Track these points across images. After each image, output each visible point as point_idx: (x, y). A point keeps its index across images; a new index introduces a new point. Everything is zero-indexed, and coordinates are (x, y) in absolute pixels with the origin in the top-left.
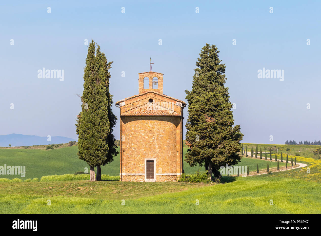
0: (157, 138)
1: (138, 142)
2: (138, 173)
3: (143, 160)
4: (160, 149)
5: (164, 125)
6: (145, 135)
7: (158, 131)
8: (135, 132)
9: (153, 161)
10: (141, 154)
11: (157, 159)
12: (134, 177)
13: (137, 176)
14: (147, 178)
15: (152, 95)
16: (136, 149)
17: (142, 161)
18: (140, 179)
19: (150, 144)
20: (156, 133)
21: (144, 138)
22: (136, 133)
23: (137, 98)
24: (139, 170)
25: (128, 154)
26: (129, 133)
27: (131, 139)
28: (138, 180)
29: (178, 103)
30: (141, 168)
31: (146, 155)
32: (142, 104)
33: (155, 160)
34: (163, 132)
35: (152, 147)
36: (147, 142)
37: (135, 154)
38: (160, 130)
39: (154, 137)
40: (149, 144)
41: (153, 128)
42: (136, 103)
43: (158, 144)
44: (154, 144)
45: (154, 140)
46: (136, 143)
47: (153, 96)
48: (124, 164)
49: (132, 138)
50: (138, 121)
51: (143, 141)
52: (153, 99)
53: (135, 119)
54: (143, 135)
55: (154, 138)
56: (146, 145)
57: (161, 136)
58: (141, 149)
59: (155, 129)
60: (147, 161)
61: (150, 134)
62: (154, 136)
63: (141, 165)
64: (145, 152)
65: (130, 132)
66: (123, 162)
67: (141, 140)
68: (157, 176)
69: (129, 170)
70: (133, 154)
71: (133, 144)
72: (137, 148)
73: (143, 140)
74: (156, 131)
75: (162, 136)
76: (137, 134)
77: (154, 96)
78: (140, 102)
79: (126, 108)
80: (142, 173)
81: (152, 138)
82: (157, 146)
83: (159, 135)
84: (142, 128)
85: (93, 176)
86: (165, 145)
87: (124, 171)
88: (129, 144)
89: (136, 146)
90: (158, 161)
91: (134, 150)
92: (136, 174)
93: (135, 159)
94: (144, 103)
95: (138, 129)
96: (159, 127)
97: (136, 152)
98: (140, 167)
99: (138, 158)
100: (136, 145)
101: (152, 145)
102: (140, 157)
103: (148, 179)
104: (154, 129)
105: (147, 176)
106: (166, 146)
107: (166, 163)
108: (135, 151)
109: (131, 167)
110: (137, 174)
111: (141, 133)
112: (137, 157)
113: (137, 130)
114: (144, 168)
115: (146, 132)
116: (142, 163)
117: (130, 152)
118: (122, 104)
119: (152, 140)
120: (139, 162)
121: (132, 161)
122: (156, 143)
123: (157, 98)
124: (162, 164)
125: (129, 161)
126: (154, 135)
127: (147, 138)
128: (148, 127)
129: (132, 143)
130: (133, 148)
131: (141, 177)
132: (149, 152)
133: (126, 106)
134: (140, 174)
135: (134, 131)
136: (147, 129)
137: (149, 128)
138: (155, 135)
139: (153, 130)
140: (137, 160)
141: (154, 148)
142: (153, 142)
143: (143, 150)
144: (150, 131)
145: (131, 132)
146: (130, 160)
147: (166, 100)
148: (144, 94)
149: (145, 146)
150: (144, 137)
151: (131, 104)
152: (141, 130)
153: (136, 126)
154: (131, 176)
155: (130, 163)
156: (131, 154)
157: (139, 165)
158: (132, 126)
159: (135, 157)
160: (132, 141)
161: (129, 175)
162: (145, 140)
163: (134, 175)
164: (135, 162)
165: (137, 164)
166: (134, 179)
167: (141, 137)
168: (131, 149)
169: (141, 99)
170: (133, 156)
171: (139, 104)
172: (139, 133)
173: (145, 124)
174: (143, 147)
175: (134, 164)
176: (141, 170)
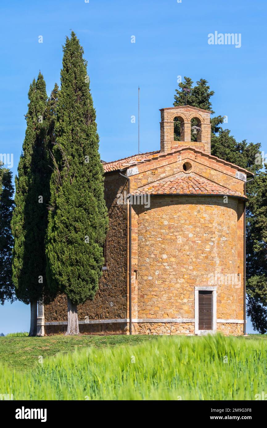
0: (218, 243)
1: (180, 251)
2: (179, 318)
3: (190, 290)
4: (223, 267)
5: (229, 216)
6: (195, 236)
7: (220, 228)
8: (172, 230)
9: (211, 292)
10: (186, 276)
11: (218, 289)
12: (168, 325)
13: (176, 323)
14: (200, 328)
15: (191, 155)
16: (174, 266)
17: (188, 293)
18: (183, 331)
19: (206, 257)
20: (216, 233)
21: (193, 242)
22: (173, 232)
23: (161, 160)
24: (182, 311)
25: (150, 278)
26: (153, 233)
27: (159, 244)
28: (178, 332)
29: (239, 173)
30: (186, 308)
31: (198, 279)
32: (170, 174)
33: (215, 290)
34: (228, 232)
35: (210, 261)
36: (200, 252)
37: (171, 276)
38: (223, 227)
39: (213, 241)
40: (204, 255)
41: (211, 222)
42: (159, 170)
43: (220, 257)
44: (213, 255)
45: (212, 247)
46: (175, 253)
47: (191, 157)
48: (134, 298)
49: (162, 244)
50: (179, 206)
51: (191, 249)
52: (192, 163)
53: (171, 201)
54: (191, 235)
55: (212, 244)
56: (197, 258)
57: (224, 239)
58: (185, 266)
59: (215, 224)
60: (201, 292)
61: (205, 235)
62: (212, 239)
63: (185, 301)
64: (195, 273)
65: (158, 230)
67: (187, 247)
68: (219, 324)
69: (152, 312)
70: (164, 276)
71: (165, 256)
72: (178, 264)
73: (192, 247)
74: (216, 228)
75: (226, 239)
76: (176, 234)
77: (194, 156)
78: (167, 169)
79: (139, 179)
80: (188, 318)
81: (210, 243)
82: (217, 261)
83: (221, 236)
84: (188, 222)
85: (75, 323)
86: (229, 258)
87: (134, 314)
88: (153, 256)
89: (173, 259)
90: (219, 292)
91: (168, 268)
92: (174, 319)
93: (172, 289)
94: (175, 170)
95: (179, 224)
96: (222, 220)
97: (174, 273)
98: (184, 304)
99: (178, 286)
100: (175, 257)
101: (209, 257)
102: (183, 283)
103: (202, 331)
104: (213, 224)
105: (200, 324)
106: (231, 262)
107: (231, 298)
108: (171, 270)
109: (160, 305)
110: (177, 319)
111: (186, 232)
112: (177, 283)
113: (176, 225)
114: (193, 307)
115: (198, 229)
116: (188, 296)
117: (157, 274)
118: (133, 170)
119: (208, 246)
120: (182, 293)
121: (163, 293)
122: (216, 255)
123: (200, 160)
124: (225, 299)
125: (154, 291)
126: (213, 236)
127: (200, 242)
128: (202, 220)
129: (161, 253)
130: (165, 264)
131: (186, 326)
132: (203, 273)
133: (140, 176)
134: (185, 320)
135: (170, 228)
136: (199, 224)
137: (203, 222)
138: (215, 238)
139: (210, 226)
140: (177, 291)
141: (213, 265)
142: (210, 252)
143: (191, 268)
144: (206, 228)
145: (161, 229)
146: (156, 289)
147: (218, 166)
148: (175, 152)
149: (194, 260)
150: (194, 240)
151: (150, 172)
152: (186, 226)
153: (175, 216)
154: (159, 324)
155: (156, 297)
156: (159, 278)
157: (180, 301)
158: (162, 218)
159: (172, 283)
160: (164, 249)
161: (154, 323)
162: (195, 246)
163: (169, 323)
164: (171, 295)
165: (176, 298)
166: (169, 331)
167: (186, 240)
168: (160, 266)
169: (170, 163)
170: (165, 281)
171: (164, 172)
172: (182, 231)
173: (196, 213)
174: (191, 263)
175: (169, 299)
176: (187, 312)
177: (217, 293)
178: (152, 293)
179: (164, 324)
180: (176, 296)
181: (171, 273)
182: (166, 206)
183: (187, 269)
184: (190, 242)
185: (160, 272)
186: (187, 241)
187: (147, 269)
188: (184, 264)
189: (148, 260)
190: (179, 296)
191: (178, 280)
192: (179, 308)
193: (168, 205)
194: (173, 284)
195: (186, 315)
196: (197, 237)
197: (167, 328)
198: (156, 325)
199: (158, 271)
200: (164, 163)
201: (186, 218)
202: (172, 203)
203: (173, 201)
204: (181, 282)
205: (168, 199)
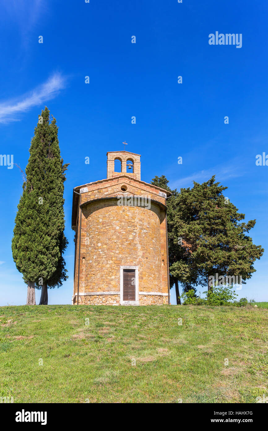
0: (140, 234)
1: (109, 239)
2: (108, 291)
3: (117, 269)
4: (144, 251)
5: (149, 215)
6: (121, 228)
7: (141, 223)
8: (104, 225)
9: (134, 271)
10: (113, 259)
11: (140, 268)
12: (101, 297)
13: (106, 295)
14: (124, 299)
15: (126, 180)
16: (105, 251)
17: (115, 271)
18: (112, 302)
19: (129, 243)
20: (137, 226)
21: (120, 233)
22: (105, 227)
23: (105, 184)
24: (110, 286)
25: (91, 261)
26: (93, 229)
27: (97, 236)
28: (108, 302)
29: (161, 192)
30: (113, 283)
31: (123, 261)
32: (111, 192)
33: (137, 268)
34: (148, 226)
35: (133, 247)
36: (124, 240)
37: (103, 259)
38: (144, 222)
39: (135, 232)
40: (128, 242)
41: (133, 218)
42: (104, 190)
43: (141, 244)
44: (135, 242)
45: (134, 237)
46: (106, 242)
47: (127, 182)
48: (82, 278)
49: (98, 236)
50: (110, 207)
51: (118, 238)
52: (127, 186)
54: (118, 228)
55: (135, 234)
56: (122, 244)
57: (145, 231)
58: (113, 251)
59: (137, 220)
60: (125, 270)
61: (128, 228)
62: (134, 231)
63: (113, 277)
64: (120, 256)
65: (96, 226)
66: (81, 275)
67: (115, 237)
68: (141, 296)
69: (91, 287)
70: (99, 259)
71: (99, 245)
72: (108, 249)
73: (118, 236)
74: (137, 223)
75: (146, 231)
76: (107, 227)
77: (129, 181)
78: (110, 189)
79: (89, 196)
80: (115, 291)
81: (132, 234)
82: (139, 247)
83: (142, 229)
84: (115, 218)
86: (150, 246)
87: (82, 289)
88: (93, 245)
89: (105, 246)
90: (141, 270)
91: (101, 253)
92: (104, 292)
93: (104, 268)
94: (115, 190)
95: (109, 220)
96: (142, 217)
97: (105, 256)
98: (112, 280)
99: (108, 266)
100: (106, 244)
101: (132, 244)
102: (112, 264)
103: (126, 301)
104: (135, 220)
105: (124, 296)
106: (151, 249)
107: (153, 276)
108: (104, 255)
109: (96, 282)
110: (107, 292)
111: (114, 226)
112: (107, 264)
113: (107, 221)
114: (119, 282)
115: (123, 223)
116: (115, 274)
117: (94, 258)
118: (84, 190)
119: (131, 236)
120: (110, 272)
121: (98, 272)
122: (138, 242)
123: (133, 184)
124: (147, 276)
125: (92, 271)
126: (136, 228)
127: (124, 233)
128: (126, 217)
129: (97, 243)
130: (100, 250)
131: (113, 297)
132: (127, 255)
133: (90, 194)
134: (112, 293)
135: (103, 224)
136: (124, 220)
137: (127, 218)
138: (136, 230)
139: (133, 221)
140: (107, 270)
141: (136, 250)
142: (133, 240)
143: (117, 252)
144: (129, 223)
145: (98, 225)
146: (94, 269)
147: (146, 188)
148: (115, 179)
149: (120, 246)
150: (120, 231)
151: (97, 191)
152: (114, 221)
153: (106, 215)
154: (95, 296)
155: (94, 276)
156: (96, 261)
157: (109, 278)
158: (99, 217)
159: (104, 264)
160: (99, 239)
161: (92, 295)
162: (121, 236)
163: (101, 295)
164: (103, 273)
165: (107, 276)
166: (101, 302)
167: (114, 231)
168: (96, 252)
169: (111, 185)
170: (99, 263)
171: (107, 191)
172: (111, 225)
173: (121, 212)
174: (117, 248)
175: (102, 276)
176: (114, 286)
177: (139, 271)
178: (92, 273)
179: (98, 296)
180: (106, 274)
181: (104, 257)
183: (115, 253)
184: (117, 233)
185: (97, 256)
186: (115, 232)
187: (89, 255)
188: (112, 249)
189: (90, 249)
190: (108, 274)
191: (108, 262)
192: (109, 283)
193: (102, 208)
194: (105, 265)
195: (114, 289)
196: (122, 229)
197: (100, 300)
198: (93, 297)
199: (95, 256)
200: (107, 185)
201: (114, 216)
203: (105, 205)
204: (110, 263)
205: (102, 204)
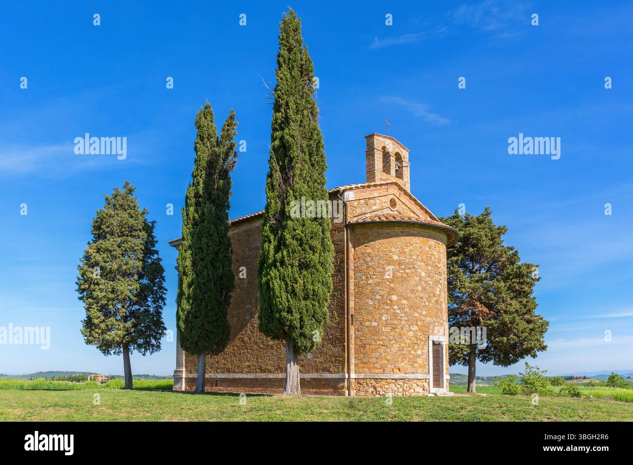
0: (444, 287)
1: (412, 291)
2: (413, 373)
3: (424, 339)
6: (427, 275)
8: (403, 267)
10: (419, 323)
12: (400, 382)
13: (410, 380)
14: (435, 386)
15: (396, 191)
16: (406, 310)
17: (422, 343)
18: (417, 389)
19: (436, 301)
20: (443, 274)
21: (426, 282)
22: (404, 269)
23: (373, 190)
24: (416, 365)
25: (374, 324)
26: (378, 270)
27: (387, 283)
28: (412, 390)
30: (420, 361)
31: (431, 327)
33: (444, 340)
35: (440, 307)
36: (431, 295)
37: (403, 322)
38: (445, 269)
39: (441, 284)
40: (435, 299)
41: (439, 261)
42: (371, 201)
43: (445, 303)
44: (441, 300)
45: (441, 291)
46: (406, 295)
47: (396, 193)
49: (391, 282)
50: (411, 238)
51: (424, 289)
52: (397, 200)
53: (401, 232)
54: (423, 274)
55: (440, 287)
56: (429, 301)
58: (419, 311)
59: (442, 265)
60: (434, 343)
61: (435, 275)
62: (440, 282)
63: (419, 352)
64: (428, 319)
65: (386, 266)
67: (420, 289)
69: (378, 366)
70: (394, 322)
71: (394, 298)
72: (410, 307)
74: (442, 269)
76: (408, 271)
77: (399, 193)
78: (378, 201)
79: (355, 207)
81: (438, 286)
82: (444, 307)
83: (445, 279)
84: (420, 258)
85: (297, 377)
88: (378, 297)
89: (405, 302)
91: (398, 311)
92: (407, 375)
93: (404, 337)
94: (384, 204)
95: (411, 260)
97: (406, 318)
98: (418, 356)
99: (411, 334)
100: (406, 298)
101: (439, 302)
102: (416, 331)
103: (437, 389)
105: (434, 381)
108: (403, 315)
109: (389, 357)
110: (411, 375)
111: (418, 270)
112: (410, 330)
113: (408, 260)
114: (428, 360)
115: (429, 268)
116: (421, 347)
117: (384, 319)
118: (350, 194)
119: (438, 289)
120: (415, 343)
121: (393, 342)
122: (443, 300)
123: (403, 199)
125: (379, 340)
126: (441, 277)
127: (431, 283)
128: (433, 257)
129: (389, 294)
130: (396, 307)
131: (420, 383)
132: (435, 319)
133: (355, 204)
134: (419, 376)
135: (400, 264)
136: (430, 262)
137: (434, 260)
138: (442, 280)
139: (439, 265)
140: (410, 340)
141: (442, 311)
142: (439, 296)
143: (424, 313)
144: (436, 268)
145: (389, 264)
146: (384, 338)
149: (427, 303)
150: (426, 280)
151: (363, 201)
152: (418, 262)
153: (406, 250)
154: (388, 381)
155: (383, 347)
156: (387, 324)
157: (413, 352)
158: (390, 251)
159: (404, 330)
160: (393, 289)
161: (382, 379)
162: (428, 288)
163: (401, 379)
164: (403, 345)
165: (410, 349)
166: (401, 390)
167: (418, 279)
168: (388, 310)
169: (380, 195)
170: (396, 328)
171: (375, 205)
172: (414, 268)
173: (427, 249)
174: (424, 306)
175: (401, 349)
176: (421, 366)
177: (445, 344)
178: (378, 342)
179: (394, 381)
180: (409, 346)
181: (403, 319)
182: (396, 237)
183: (421, 314)
184: (423, 282)
185: (389, 317)
186: (420, 280)
187: (370, 313)
188: (417, 308)
189: (371, 302)
190: (413, 345)
191: (411, 328)
192: (413, 362)
194: (406, 332)
195: (420, 370)
196: (429, 277)
197: (399, 386)
198: (383, 382)
199: (386, 316)
200: (376, 194)
201: (419, 254)
202: (403, 234)
203: (403, 232)
204: (415, 329)
205: (398, 230)
